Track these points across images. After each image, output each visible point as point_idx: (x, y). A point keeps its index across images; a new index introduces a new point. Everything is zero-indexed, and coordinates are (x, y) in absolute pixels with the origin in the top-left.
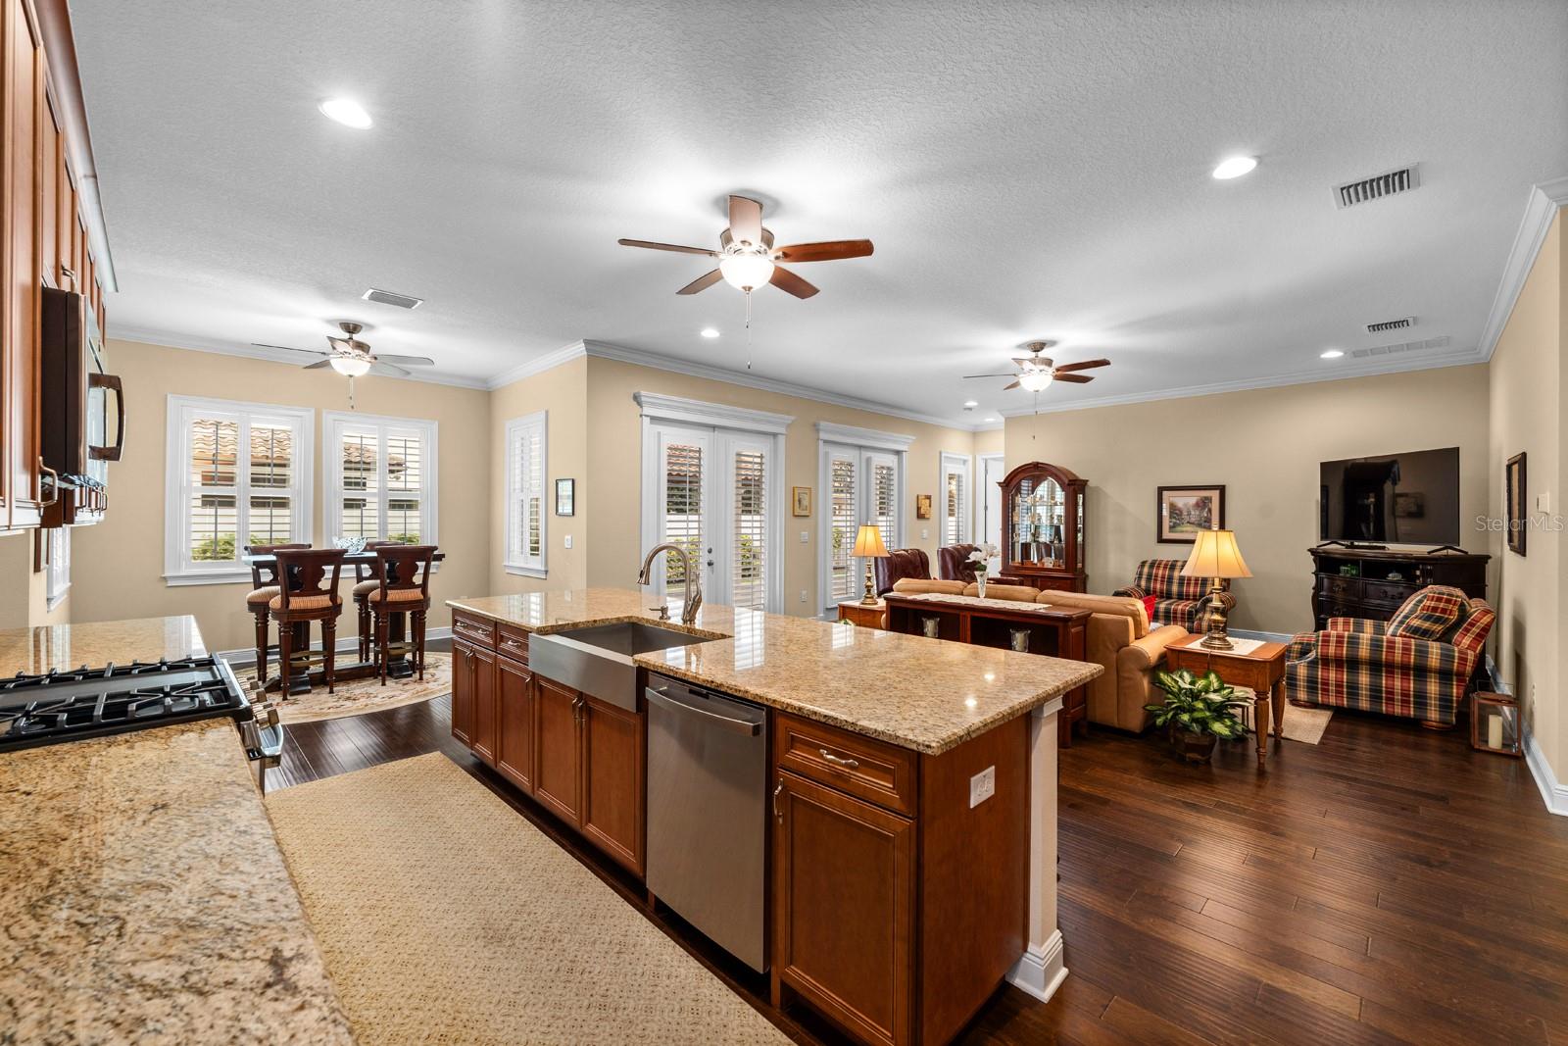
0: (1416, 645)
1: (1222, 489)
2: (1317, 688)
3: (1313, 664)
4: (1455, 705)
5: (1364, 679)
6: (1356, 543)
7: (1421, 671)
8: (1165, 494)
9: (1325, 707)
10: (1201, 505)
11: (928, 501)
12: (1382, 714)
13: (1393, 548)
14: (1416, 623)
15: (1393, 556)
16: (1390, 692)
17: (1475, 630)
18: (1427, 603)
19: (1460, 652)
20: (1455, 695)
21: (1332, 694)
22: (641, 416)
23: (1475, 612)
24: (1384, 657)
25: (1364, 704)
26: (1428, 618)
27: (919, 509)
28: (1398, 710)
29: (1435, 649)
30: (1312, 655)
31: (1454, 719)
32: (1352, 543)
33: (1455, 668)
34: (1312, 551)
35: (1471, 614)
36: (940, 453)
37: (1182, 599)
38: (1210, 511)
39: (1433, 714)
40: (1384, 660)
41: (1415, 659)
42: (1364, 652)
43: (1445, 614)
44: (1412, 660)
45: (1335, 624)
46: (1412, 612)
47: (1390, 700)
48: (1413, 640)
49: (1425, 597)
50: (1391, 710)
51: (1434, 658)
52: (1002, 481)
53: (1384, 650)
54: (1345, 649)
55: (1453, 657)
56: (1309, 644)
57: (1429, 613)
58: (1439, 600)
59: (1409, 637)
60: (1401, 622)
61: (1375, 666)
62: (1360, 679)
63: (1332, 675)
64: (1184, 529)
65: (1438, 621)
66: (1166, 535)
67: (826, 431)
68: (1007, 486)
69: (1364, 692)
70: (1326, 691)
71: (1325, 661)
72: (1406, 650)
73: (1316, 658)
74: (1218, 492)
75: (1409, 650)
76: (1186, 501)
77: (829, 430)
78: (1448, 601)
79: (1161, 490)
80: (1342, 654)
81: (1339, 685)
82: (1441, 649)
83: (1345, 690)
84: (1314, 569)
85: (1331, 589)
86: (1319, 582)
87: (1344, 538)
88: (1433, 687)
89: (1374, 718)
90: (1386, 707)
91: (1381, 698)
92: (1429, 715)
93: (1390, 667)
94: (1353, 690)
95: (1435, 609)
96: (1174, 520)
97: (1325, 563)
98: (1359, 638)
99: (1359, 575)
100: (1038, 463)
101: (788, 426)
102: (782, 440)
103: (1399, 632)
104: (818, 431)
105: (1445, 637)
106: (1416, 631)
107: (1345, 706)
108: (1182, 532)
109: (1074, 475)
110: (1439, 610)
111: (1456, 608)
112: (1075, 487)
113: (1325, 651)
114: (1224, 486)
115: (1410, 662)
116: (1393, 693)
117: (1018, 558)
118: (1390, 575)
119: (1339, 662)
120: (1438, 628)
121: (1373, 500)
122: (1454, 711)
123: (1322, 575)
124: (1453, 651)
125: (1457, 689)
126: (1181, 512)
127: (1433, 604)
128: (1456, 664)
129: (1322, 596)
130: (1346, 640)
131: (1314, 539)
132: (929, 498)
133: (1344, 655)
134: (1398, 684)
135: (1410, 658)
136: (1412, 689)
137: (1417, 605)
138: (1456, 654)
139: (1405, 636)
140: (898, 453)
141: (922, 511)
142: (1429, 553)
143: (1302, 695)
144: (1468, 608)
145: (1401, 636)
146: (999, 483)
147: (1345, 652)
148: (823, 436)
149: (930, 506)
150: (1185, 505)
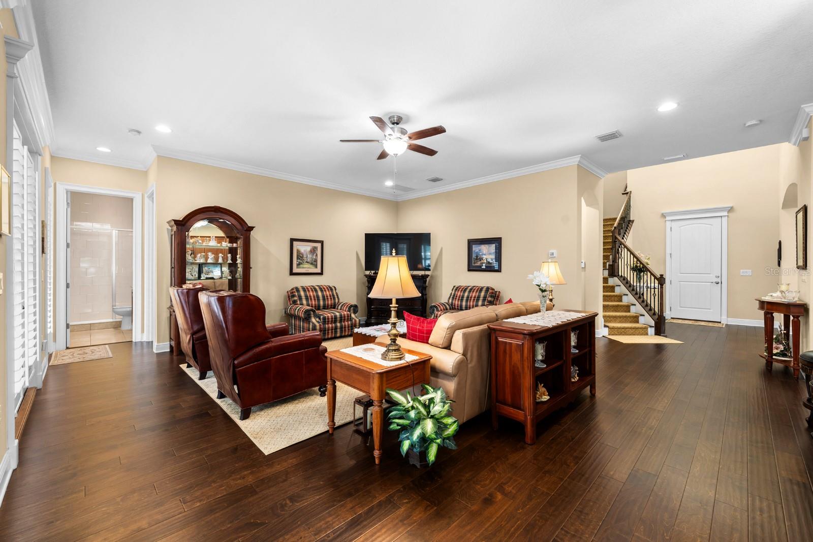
10: (313, 251)
38: (317, 255)
64: (305, 266)
66: (295, 270)
74: (320, 244)
76: (305, 248)
96: (299, 261)
108: (303, 268)
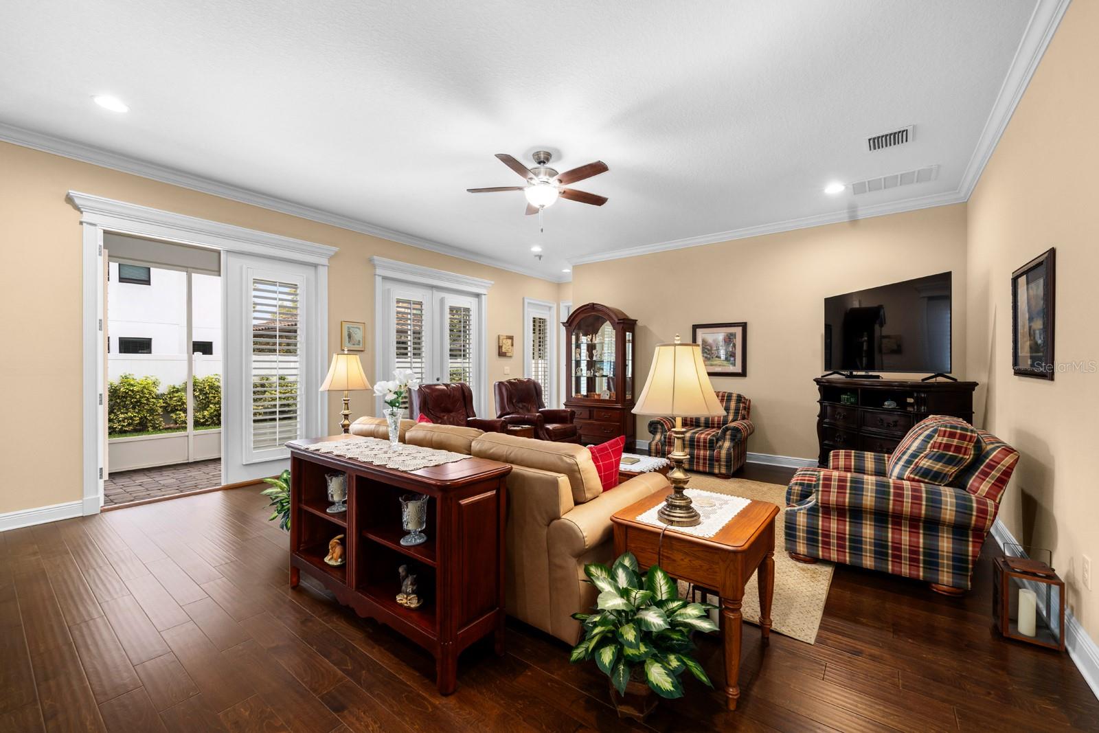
0: (927, 492)
1: (744, 326)
2: (817, 541)
3: (812, 512)
4: (970, 566)
5: (868, 531)
6: (855, 373)
7: (932, 524)
8: (699, 331)
9: (826, 562)
11: (509, 341)
12: (888, 573)
13: (886, 376)
14: (925, 463)
15: (889, 384)
16: (897, 548)
17: (995, 474)
18: (938, 439)
19: (978, 502)
20: (970, 554)
21: (834, 548)
22: (81, 223)
23: (994, 449)
24: (891, 507)
25: (868, 562)
26: (939, 458)
27: (500, 347)
28: (905, 570)
29: (948, 496)
30: (812, 500)
31: (969, 583)
32: (851, 373)
33: (973, 522)
34: (817, 381)
35: (988, 453)
36: (523, 299)
37: (708, 427)
39: (945, 578)
40: (891, 510)
41: (926, 510)
42: (869, 499)
43: (960, 453)
44: (923, 512)
45: (836, 456)
46: (921, 449)
47: (897, 558)
48: (922, 485)
49: (935, 431)
50: (897, 569)
51: (949, 511)
52: (565, 321)
53: (891, 498)
54: (848, 495)
55: (971, 508)
56: (809, 486)
57: (941, 451)
58: (952, 435)
59: (918, 481)
60: (909, 462)
61: (881, 516)
62: (864, 531)
63: (834, 525)
65: (951, 461)
67: (384, 267)
68: (570, 325)
69: (868, 547)
70: (827, 544)
71: (827, 509)
72: (916, 498)
73: (816, 505)
75: (920, 498)
77: (385, 266)
78: (963, 437)
79: (695, 327)
80: (844, 502)
81: (841, 537)
82: (957, 497)
83: (847, 544)
84: (818, 397)
85: (833, 417)
86: (823, 409)
87: (844, 368)
88: (945, 544)
89: (880, 580)
90: (893, 566)
91: (887, 554)
92: (940, 578)
93: (898, 519)
94: (857, 542)
95: (947, 447)
97: (828, 391)
98: (862, 483)
99: (857, 404)
100: (593, 304)
101: (331, 258)
102: (323, 272)
103: (907, 474)
104: (374, 266)
105: (959, 482)
106: (926, 474)
107: (848, 562)
109: (625, 315)
110: (952, 449)
111: (971, 446)
112: (625, 325)
113: (826, 498)
114: (746, 323)
115: (920, 513)
116: (899, 549)
117: (584, 391)
118: (886, 403)
119: (841, 511)
120: (952, 470)
121: (866, 338)
122: (970, 574)
123: (826, 403)
124: (971, 501)
125: (974, 547)
126: (711, 347)
127: (945, 440)
128: (974, 518)
129: (826, 423)
130: (848, 484)
131: (819, 370)
132: (511, 338)
133: (847, 504)
134: (905, 538)
135: (920, 509)
136: (921, 545)
137: (926, 441)
138: (975, 505)
139: (913, 480)
140: (478, 295)
141: (504, 350)
142: (923, 380)
143: (802, 548)
144: (984, 444)
145: (909, 479)
146: (563, 323)
147: (847, 500)
148: (378, 271)
149: (512, 345)
150: (714, 341)
